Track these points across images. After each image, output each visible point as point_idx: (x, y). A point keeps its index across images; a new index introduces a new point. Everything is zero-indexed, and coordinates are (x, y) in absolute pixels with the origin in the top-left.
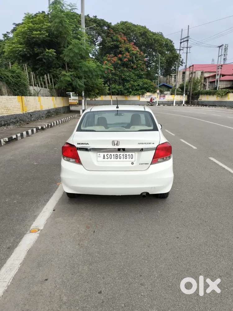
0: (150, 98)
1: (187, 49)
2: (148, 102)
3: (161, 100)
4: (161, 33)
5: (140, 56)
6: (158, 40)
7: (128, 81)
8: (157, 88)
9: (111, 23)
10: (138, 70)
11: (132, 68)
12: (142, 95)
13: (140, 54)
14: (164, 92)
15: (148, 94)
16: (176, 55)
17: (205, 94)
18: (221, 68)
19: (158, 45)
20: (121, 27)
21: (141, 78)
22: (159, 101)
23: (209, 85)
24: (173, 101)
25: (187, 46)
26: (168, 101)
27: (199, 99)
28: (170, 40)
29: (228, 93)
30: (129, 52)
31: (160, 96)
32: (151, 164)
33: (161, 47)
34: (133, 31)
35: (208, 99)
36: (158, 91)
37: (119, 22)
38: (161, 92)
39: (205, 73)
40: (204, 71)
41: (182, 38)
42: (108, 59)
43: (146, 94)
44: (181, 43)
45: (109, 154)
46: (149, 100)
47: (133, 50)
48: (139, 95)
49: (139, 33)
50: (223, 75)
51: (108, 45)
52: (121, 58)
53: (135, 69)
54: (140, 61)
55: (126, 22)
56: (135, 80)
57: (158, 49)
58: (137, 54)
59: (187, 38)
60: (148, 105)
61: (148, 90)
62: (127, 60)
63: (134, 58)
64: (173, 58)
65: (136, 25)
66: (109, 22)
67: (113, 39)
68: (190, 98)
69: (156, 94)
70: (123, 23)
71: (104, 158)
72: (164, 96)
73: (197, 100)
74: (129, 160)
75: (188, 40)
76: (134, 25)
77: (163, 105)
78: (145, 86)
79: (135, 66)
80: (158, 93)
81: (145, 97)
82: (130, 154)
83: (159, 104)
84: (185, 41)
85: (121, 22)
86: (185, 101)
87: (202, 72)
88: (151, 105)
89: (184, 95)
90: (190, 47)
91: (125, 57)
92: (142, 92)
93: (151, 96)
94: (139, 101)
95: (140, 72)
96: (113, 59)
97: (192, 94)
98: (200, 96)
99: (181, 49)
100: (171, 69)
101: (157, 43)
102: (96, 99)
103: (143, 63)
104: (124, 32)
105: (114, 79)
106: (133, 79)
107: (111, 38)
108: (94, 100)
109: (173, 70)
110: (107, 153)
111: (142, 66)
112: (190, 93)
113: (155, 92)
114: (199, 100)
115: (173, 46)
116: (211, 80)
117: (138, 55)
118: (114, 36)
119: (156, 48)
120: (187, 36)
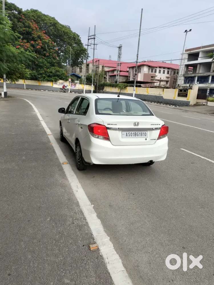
0: (62, 86)
1: (94, 46)
2: (61, 89)
3: (72, 88)
4: (69, 26)
5: (52, 45)
6: (67, 33)
7: (41, 67)
8: (69, 77)
9: (22, 9)
10: (50, 58)
11: (45, 55)
12: (55, 82)
13: (52, 44)
14: (75, 81)
15: (61, 81)
16: (82, 49)
17: (109, 86)
18: (120, 66)
19: (67, 37)
20: (32, 14)
21: (53, 66)
22: (70, 89)
23: (109, 78)
24: (83, 90)
25: (94, 43)
26: (79, 90)
27: (104, 89)
28: (77, 35)
29: (126, 86)
30: (41, 40)
31: (72, 85)
32: (157, 140)
33: (69, 40)
34: (43, 20)
35: (111, 90)
36: (70, 80)
37: (29, 9)
38: (73, 81)
39: (105, 67)
40: (104, 66)
41: (90, 35)
42: (21, 44)
43: (58, 82)
44: (89, 39)
45: (130, 132)
46: (61, 87)
47: (45, 39)
48: (52, 81)
49: (50, 23)
50: (120, 71)
51: (19, 30)
52: (34, 45)
53: (47, 56)
54: (52, 50)
55: (36, 11)
56: (48, 66)
57: (67, 41)
58: (49, 42)
59: (94, 36)
60: (62, 91)
61: (60, 78)
62: (39, 48)
63: (47, 47)
64: (80, 51)
65: (46, 14)
66: (20, 8)
67: (25, 25)
68: (97, 88)
69: (68, 82)
70: (35, 11)
71: (127, 136)
72: (75, 85)
73: (103, 90)
74: (144, 137)
75: (94, 38)
76: (44, 15)
77: (75, 93)
78: (58, 73)
79: (48, 54)
80: (69, 82)
81: (58, 84)
82: (145, 132)
83: (70, 91)
84: (93, 38)
85: (31, 9)
86: (93, 91)
87: (103, 66)
88: (64, 92)
89: (92, 85)
90: (96, 45)
91: (38, 45)
92: (55, 79)
93: (64, 84)
94: (52, 87)
95: (52, 60)
96: (25, 44)
97: (98, 85)
98: (105, 87)
99: (89, 44)
100: (79, 61)
101: (67, 36)
102: (17, 83)
103: (55, 52)
104: (35, 19)
105: (27, 64)
106: (46, 65)
107: (23, 23)
108: (14, 83)
109: (80, 62)
110: (129, 132)
111: (54, 55)
112: (97, 84)
113: (67, 80)
114: (104, 91)
115: (80, 41)
116: (111, 74)
117: (50, 44)
118: (26, 22)
119: (65, 40)
120: (94, 34)
